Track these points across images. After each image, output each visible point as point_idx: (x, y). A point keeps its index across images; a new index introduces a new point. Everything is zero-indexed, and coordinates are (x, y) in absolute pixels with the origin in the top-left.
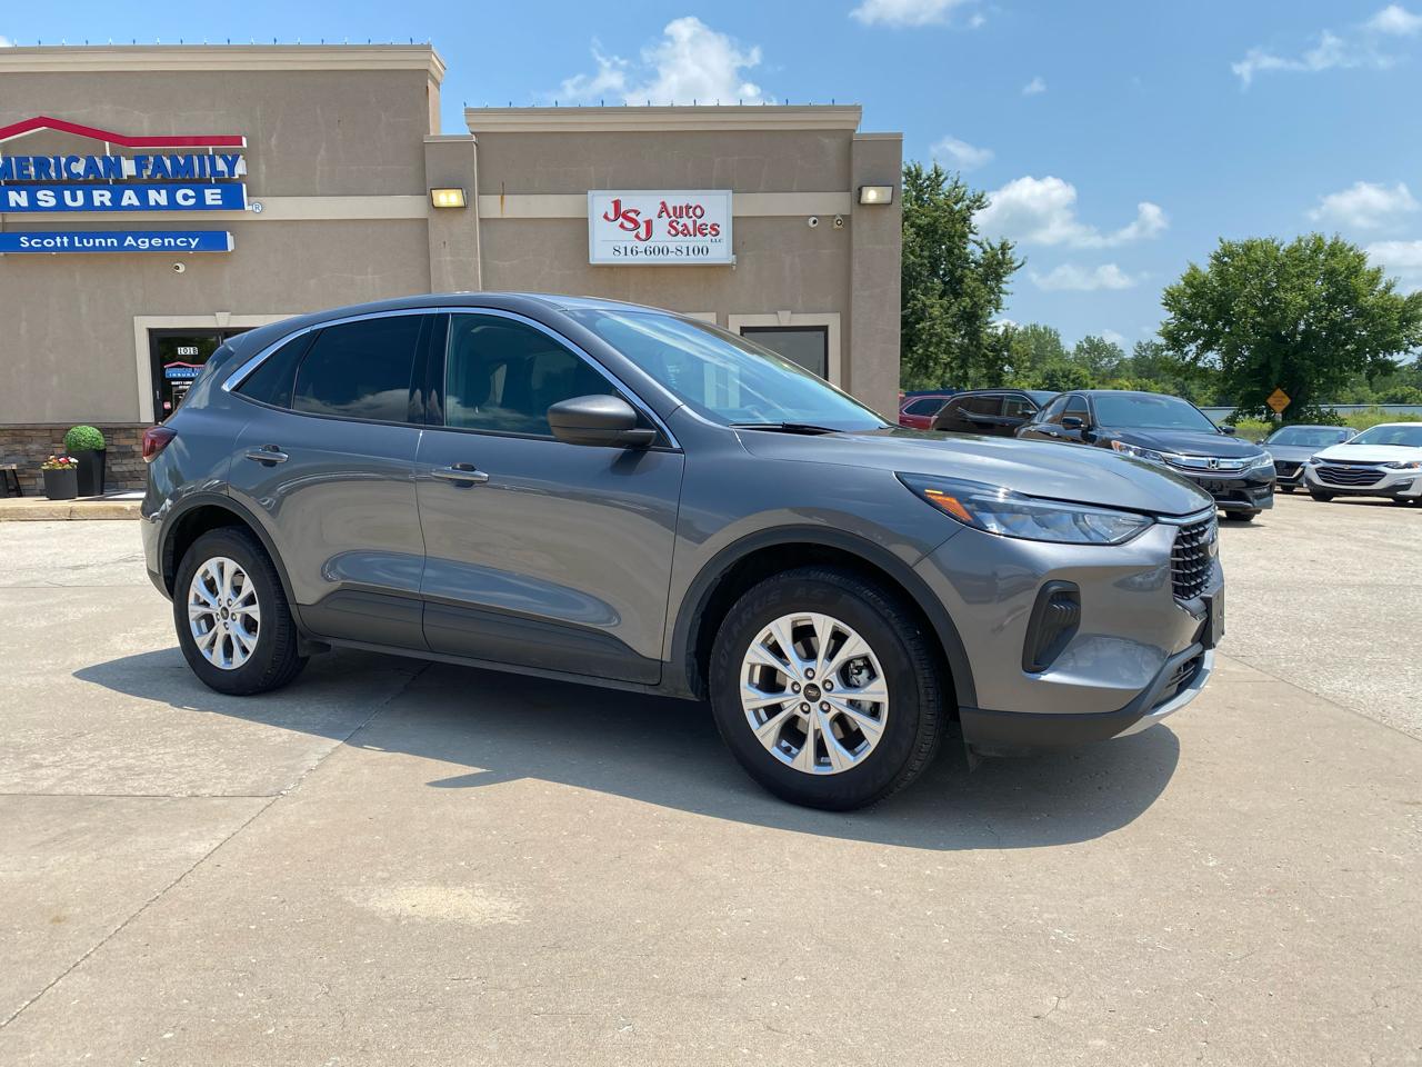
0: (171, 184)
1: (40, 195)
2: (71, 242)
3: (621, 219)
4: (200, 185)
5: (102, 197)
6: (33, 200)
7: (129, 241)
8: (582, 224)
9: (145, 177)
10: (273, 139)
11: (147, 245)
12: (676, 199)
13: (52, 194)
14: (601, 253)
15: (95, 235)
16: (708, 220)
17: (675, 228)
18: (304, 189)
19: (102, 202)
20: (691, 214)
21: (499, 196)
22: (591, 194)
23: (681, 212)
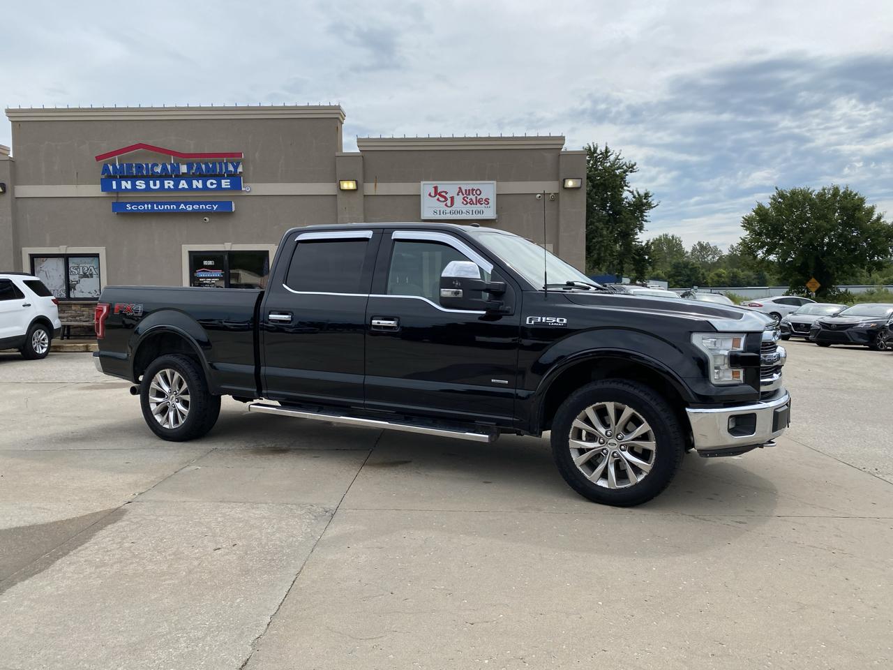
0: (204, 177)
1: (138, 183)
2: (153, 207)
3: (438, 196)
4: (219, 177)
5: (169, 184)
6: (134, 185)
7: (182, 206)
8: (418, 196)
9: (191, 174)
10: (257, 154)
11: (191, 208)
12: (467, 185)
13: (143, 182)
14: (427, 213)
15: (165, 203)
16: (483, 196)
17: (466, 201)
18: (272, 179)
19: (169, 187)
21: (374, 184)
22: (422, 183)
23: (469, 192)
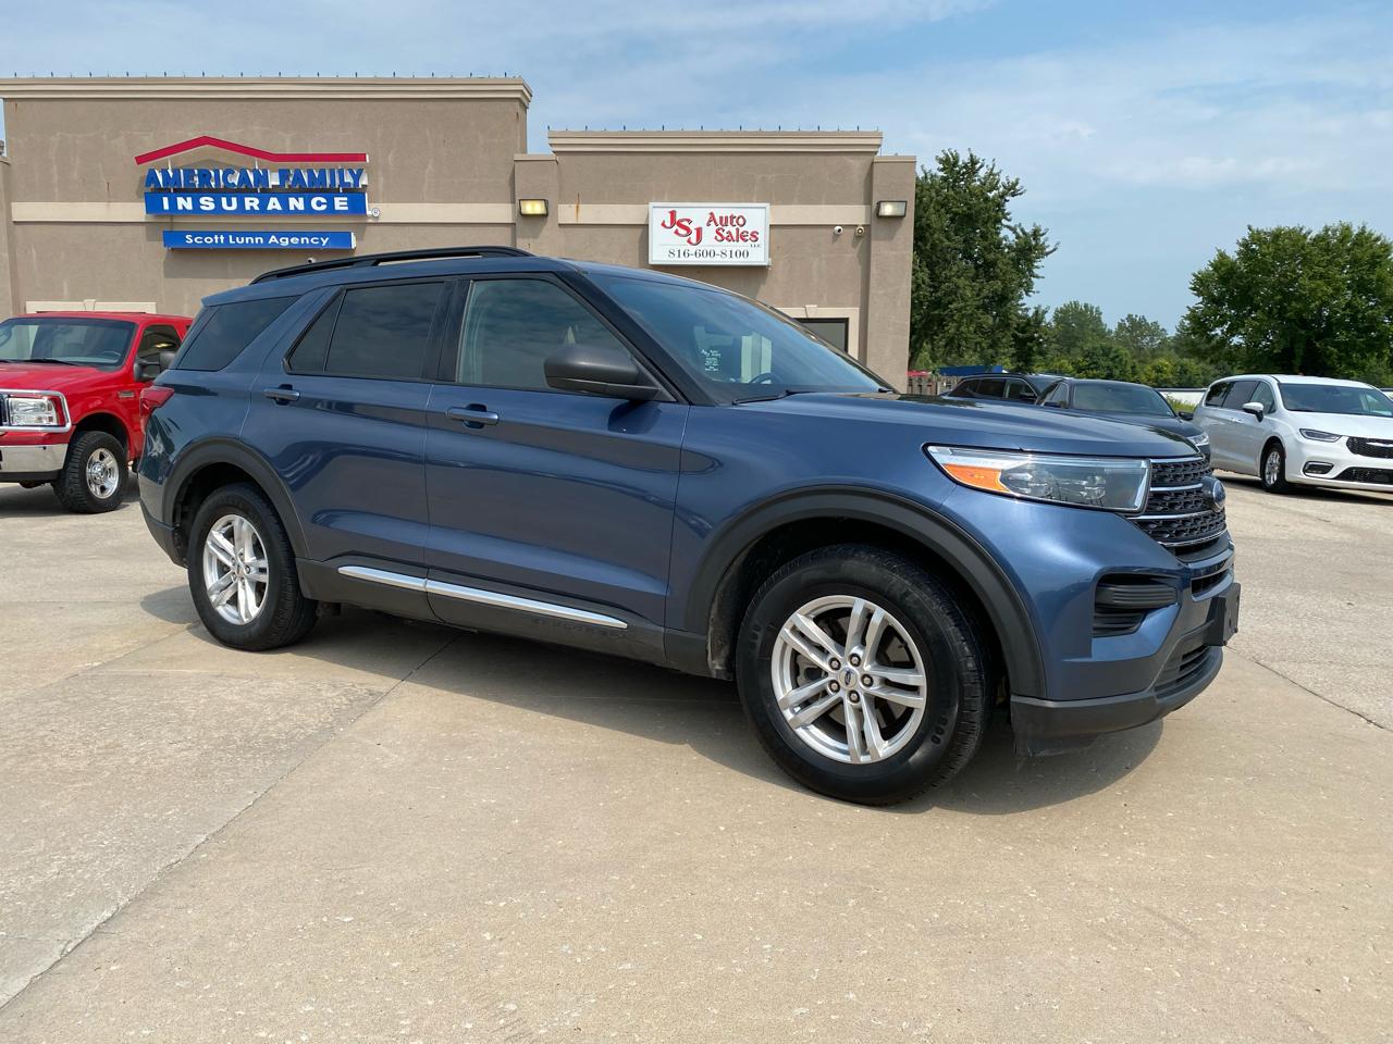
0: (307, 193)
1: (202, 200)
2: (227, 239)
3: (676, 227)
4: (329, 193)
5: (252, 203)
7: (273, 239)
8: (644, 229)
9: (286, 187)
10: (390, 156)
11: (287, 242)
12: (722, 210)
13: (211, 199)
14: (658, 255)
15: (246, 234)
16: (748, 228)
17: (721, 235)
18: (415, 196)
19: (252, 207)
20: (735, 223)
21: (574, 206)
22: (651, 204)
23: (726, 221)
